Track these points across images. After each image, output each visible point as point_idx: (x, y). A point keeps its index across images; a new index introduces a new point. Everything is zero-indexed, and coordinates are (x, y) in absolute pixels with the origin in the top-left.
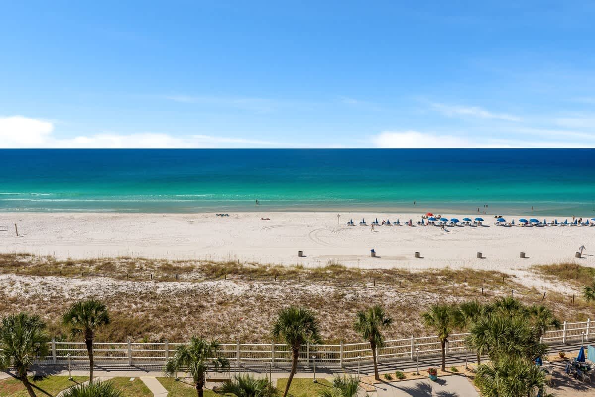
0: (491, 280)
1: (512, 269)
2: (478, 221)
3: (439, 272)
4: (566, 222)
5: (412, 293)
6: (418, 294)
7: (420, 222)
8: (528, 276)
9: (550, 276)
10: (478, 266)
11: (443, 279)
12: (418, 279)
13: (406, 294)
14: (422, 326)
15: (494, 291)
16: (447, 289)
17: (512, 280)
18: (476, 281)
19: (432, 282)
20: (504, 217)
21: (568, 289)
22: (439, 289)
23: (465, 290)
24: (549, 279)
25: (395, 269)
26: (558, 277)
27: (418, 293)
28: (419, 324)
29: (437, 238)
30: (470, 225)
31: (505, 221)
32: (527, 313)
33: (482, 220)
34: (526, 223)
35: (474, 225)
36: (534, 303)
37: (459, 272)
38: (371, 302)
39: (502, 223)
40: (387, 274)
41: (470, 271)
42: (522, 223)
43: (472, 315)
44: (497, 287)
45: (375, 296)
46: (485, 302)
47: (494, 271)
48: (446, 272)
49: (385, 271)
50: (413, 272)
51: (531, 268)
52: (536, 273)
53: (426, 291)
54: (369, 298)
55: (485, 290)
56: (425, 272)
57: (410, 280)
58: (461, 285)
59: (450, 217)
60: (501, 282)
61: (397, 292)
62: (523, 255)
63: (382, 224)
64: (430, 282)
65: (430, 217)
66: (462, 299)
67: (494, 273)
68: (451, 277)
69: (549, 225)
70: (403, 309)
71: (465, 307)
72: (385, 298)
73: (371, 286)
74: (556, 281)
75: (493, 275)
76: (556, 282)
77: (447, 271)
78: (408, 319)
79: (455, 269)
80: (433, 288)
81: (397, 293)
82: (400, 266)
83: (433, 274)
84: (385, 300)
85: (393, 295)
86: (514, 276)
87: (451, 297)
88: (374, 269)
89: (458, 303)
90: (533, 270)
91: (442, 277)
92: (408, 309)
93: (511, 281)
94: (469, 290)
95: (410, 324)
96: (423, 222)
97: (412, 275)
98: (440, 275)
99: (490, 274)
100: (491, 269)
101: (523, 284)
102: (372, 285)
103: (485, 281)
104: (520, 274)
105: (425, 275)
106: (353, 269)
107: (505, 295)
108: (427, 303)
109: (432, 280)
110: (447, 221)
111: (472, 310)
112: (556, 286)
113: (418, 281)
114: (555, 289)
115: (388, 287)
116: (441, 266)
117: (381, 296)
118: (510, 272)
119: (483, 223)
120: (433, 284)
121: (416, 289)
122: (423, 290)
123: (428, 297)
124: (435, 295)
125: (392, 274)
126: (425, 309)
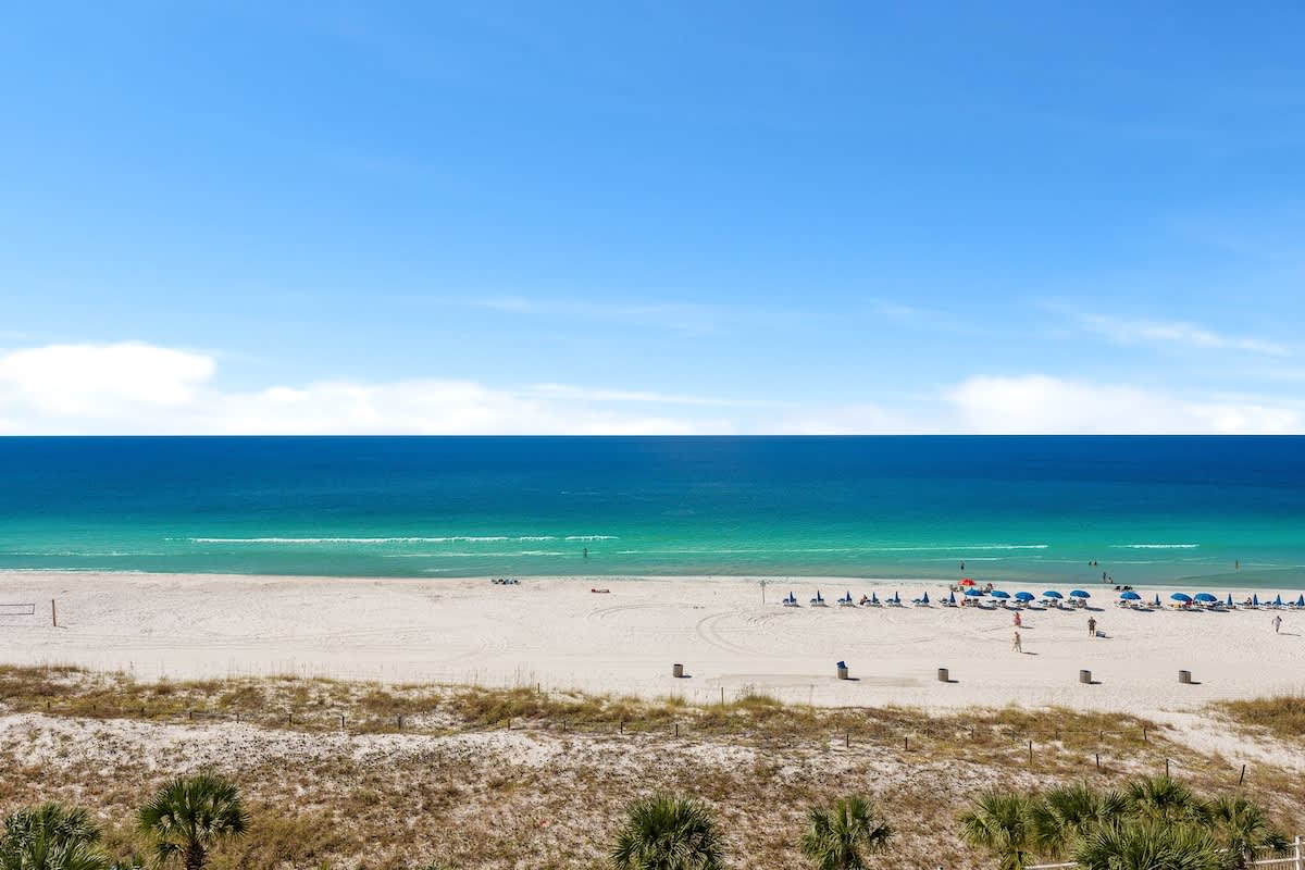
0: (1117, 736)
1: (1163, 710)
2: (1077, 599)
3: (994, 715)
4: (1278, 602)
5: (935, 764)
6: (949, 768)
7: (945, 600)
8: (1201, 727)
9: (1253, 727)
10: (1083, 702)
11: (1004, 732)
12: (946, 731)
13: (922, 767)
14: (960, 845)
15: (1124, 762)
16: (1015, 755)
17: (1166, 736)
18: (1081, 739)
19: (980, 739)
21: (1297, 759)
22: (995, 757)
23: (1058, 758)
24: (1250, 733)
25: (894, 708)
26: (1270, 730)
27: (948, 764)
28: (955, 840)
29: (983, 636)
30: (1061, 607)
31: (1139, 598)
32: (1204, 814)
33: (1087, 596)
34: (1187, 603)
35: (1069, 606)
36: (1220, 790)
37: (1040, 715)
38: (840, 785)
39: (1133, 602)
40: (875, 720)
41: (1068, 715)
42: (1177, 602)
43: (1077, 820)
44: (1130, 751)
45: (849, 771)
46: (1108, 788)
47: (1121, 714)
48: (1013, 717)
49: (871, 713)
50: (934, 714)
51: (1207, 708)
52: (1219, 720)
53: (966, 760)
54: (837, 777)
55: (1105, 760)
56: (963, 716)
57: (930, 733)
58: (1048, 746)
59: (1013, 589)
60: (1139, 741)
61: (899, 761)
62: (1186, 677)
63: (862, 604)
64: (976, 738)
65: (967, 588)
66: (1050, 780)
67: (1122, 720)
68: (1024, 726)
69: (1241, 607)
70: (915, 803)
71: (1059, 799)
72: (872, 775)
73: (838, 748)
74: (1264, 738)
75: (1120, 723)
76: (1267, 742)
77: (1014, 713)
78: (927, 827)
79: (1032, 708)
80: (983, 752)
81: (899, 764)
82: (904, 700)
83: (982, 721)
84: (873, 780)
85: (890, 770)
86: (1169, 727)
87: (1026, 775)
88: (844, 708)
89: (1042, 789)
90: (1211, 713)
91: (1003, 726)
92: (925, 803)
93: (1161, 738)
94: (1066, 758)
95: (931, 840)
96: (953, 600)
97: (931, 723)
98: (997, 722)
99: (1113, 721)
100: (1114, 709)
101: (1191, 745)
102: (840, 745)
103: (1101, 738)
104: (1180, 720)
105: (963, 722)
106: (797, 707)
107: (1151, 772)
108: (971, 789)
109: (979, 735)
110: (1008, 597)
111: (1076, 807)
112: (1268, 751)
113: (947, 735)
114: (1267, 759)
115: (878, 749)
116: (999, 703)
117: (864, 772)
118: (1158, 718)
119: (1089, 602)
120: (982, 743)
121: (943, 755)
122: (960, 757)
123: (971, 774)
124: (989, 771)
125: (886, 719)
126: (966, 803)
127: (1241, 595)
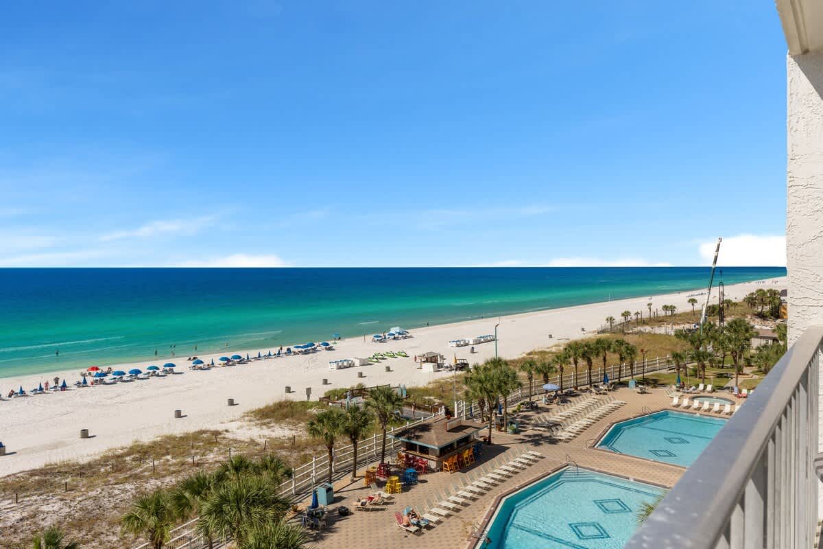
0: (201, 444)
1: (222, 423)
2: (168, 368)
3: (126, 450)
4: (270, 355)
5: (91, 494)
6: (100, 493)
7: (79, 383)
8: (242, 427)
9: (265, 421)
10: (179, 429)
11: (134, 460)
12: (93, 470)
13: (80, 499)
14: (115, 539)
15: (207, 457)
16: (142, 472)
17: (226, 436)
18: (182, 450)
19: (118, 469)
20: (200, 358)
21: (285, 431)
22: (131, 476)
23: (170, 465)
24: (264, 424)
25: (51, 465)
26: (273, 420)
27: (100, 491)
28: (111, 538)
29: (108, 402)
30: (158, 375)
31: (202, 362)
32: (258, 470)
33: (173, 366)
34: (227, 362)
35: (163, 374)
36: (256, 457)
37: (155, 443)
38: (15, 532)
39: (199, 365)
40: (37, 478)
41: (171, 438)
42: (222, 362)
43: (199, 493)
44: (210, 451)
45: (21, 520)
47: (201, 431)
48: (138, 449)
49: (33, 473)
50: (84, 461)
51: (244, 416)
52: (250, 421)
53: (111, 484)
54: (11, 527)
55: (197, 458)
56: (105, 456)
57: (82, 474)
58: (162, 461)
59: (127, 368)
60: (213, 443)
61: (62, 500)
62: (231, 402)
63: (10, 396)
64: (115, 468)
65: (94, 373)
66: (168, 479)
67: (202, 434)
68: (146, 453)
69: (253, 360)
70: (78, 525)
72: (42, 516)
73: (9, 506)
74: (271, 425)
75: (202, 436)
76: (272, 427)
77: (138, 446)
78: (89, 537)
79: (149, 441)
80: (121, 476)
81: (62, 502)
82: (57, 457)
83: (118, 457)
84: (43, 520)
85: (56, 508)
86: (227, 431)
87: (153, 481)
88: (9, 476)
89: (164, 486)
90: (246, 418)
91: (132, 456)
92: (87, 521)
93: (224, 438)
94: (175, 464)
95: (94, 544)
96: (85, 382)
97: (83, 467)
98: (128, 454)
99: (197, 435)
100: (197, 429)
101: (238, 438)
102: (10, 504)
103: (193, 447)
104: (232, 426)
105: (105, 461)
107: (221, 458)
108: (118, 501)
109: (117, 466)
110: (124, 374)
111: (198, 487)
112: (273, 431)
113: (94, 473)
114: (274, 435)
115: (44, 497)
116: (128, 442)
117: (34, 516)
118: (220, 428)
119: (175, 369)
120: (120, 470)
121: (94, 486)
122: (107, 483)
123: (117, 492)
124: (128, 487)
125: (46, 474)
126: (115, 511)
127: (253, 353)
